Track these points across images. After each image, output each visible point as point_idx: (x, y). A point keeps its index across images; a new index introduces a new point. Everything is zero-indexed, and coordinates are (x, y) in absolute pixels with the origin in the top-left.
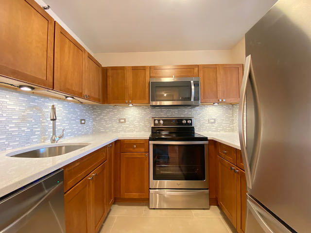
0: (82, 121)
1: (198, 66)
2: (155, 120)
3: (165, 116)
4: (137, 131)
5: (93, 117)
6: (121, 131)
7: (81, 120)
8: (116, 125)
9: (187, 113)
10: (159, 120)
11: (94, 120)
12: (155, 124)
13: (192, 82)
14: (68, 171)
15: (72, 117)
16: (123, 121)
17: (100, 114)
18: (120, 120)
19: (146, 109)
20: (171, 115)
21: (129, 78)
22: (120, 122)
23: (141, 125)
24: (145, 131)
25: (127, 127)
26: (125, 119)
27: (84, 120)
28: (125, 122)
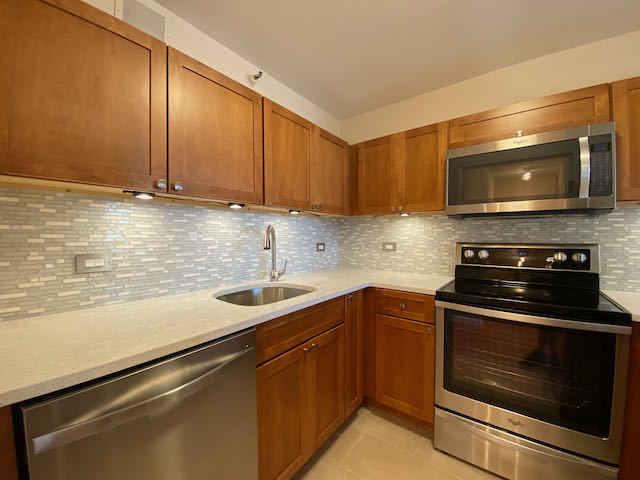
0: (320, 246)
1: (609, 87)
2: (464, 249)
3: (498, 240)
4: (421, 272)
5: (339, 237)
6: (388, 267)
7: (318, 244)
8: (378, 256)
9: (576, 233)
10: (476, 251)
11: (340, 243)
12: (464, 259)
13: (583, 140)
14: (267, 332)
15: (303, 239)
16: (390, 247)
17: (349, 234)
18: (384, 245)
19: (443, 221)
20: (516, 237)
21: (400, 157)
22: (384, 249)
23: (430, 258)
24: (440, 273)
25: (399, 261)
26: (394, 245)
27: (323, 244)
28: (395, 249)
